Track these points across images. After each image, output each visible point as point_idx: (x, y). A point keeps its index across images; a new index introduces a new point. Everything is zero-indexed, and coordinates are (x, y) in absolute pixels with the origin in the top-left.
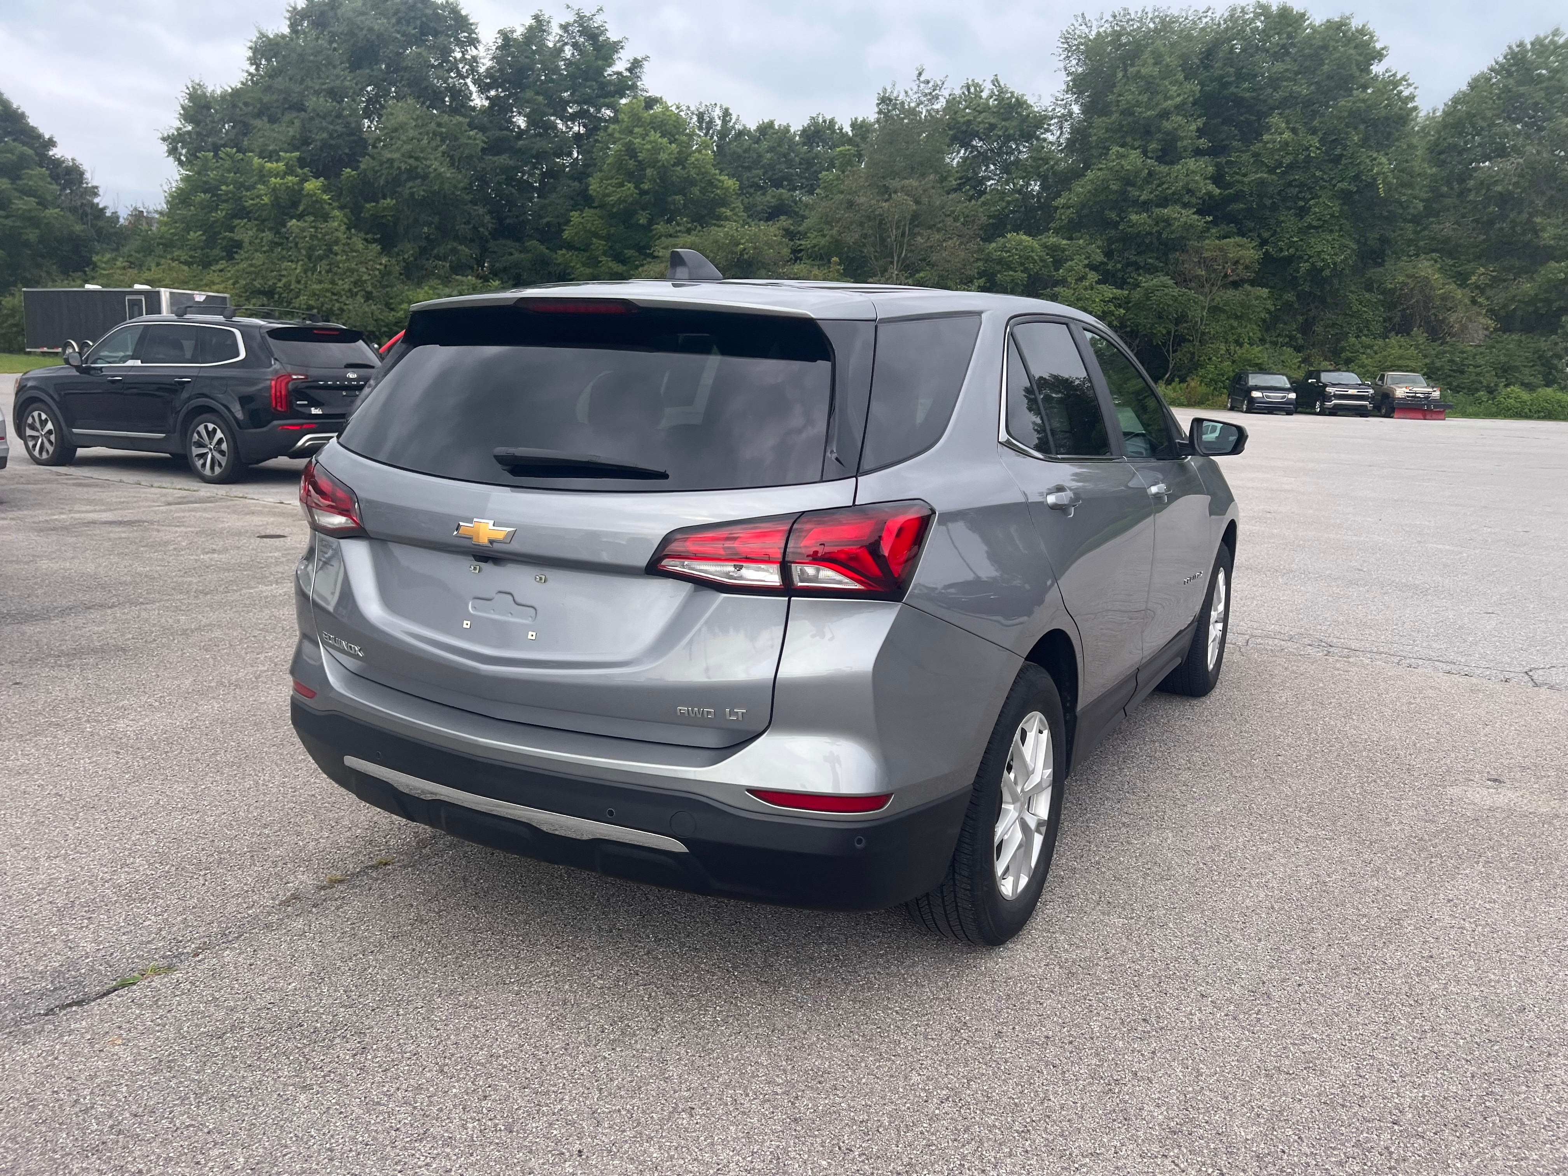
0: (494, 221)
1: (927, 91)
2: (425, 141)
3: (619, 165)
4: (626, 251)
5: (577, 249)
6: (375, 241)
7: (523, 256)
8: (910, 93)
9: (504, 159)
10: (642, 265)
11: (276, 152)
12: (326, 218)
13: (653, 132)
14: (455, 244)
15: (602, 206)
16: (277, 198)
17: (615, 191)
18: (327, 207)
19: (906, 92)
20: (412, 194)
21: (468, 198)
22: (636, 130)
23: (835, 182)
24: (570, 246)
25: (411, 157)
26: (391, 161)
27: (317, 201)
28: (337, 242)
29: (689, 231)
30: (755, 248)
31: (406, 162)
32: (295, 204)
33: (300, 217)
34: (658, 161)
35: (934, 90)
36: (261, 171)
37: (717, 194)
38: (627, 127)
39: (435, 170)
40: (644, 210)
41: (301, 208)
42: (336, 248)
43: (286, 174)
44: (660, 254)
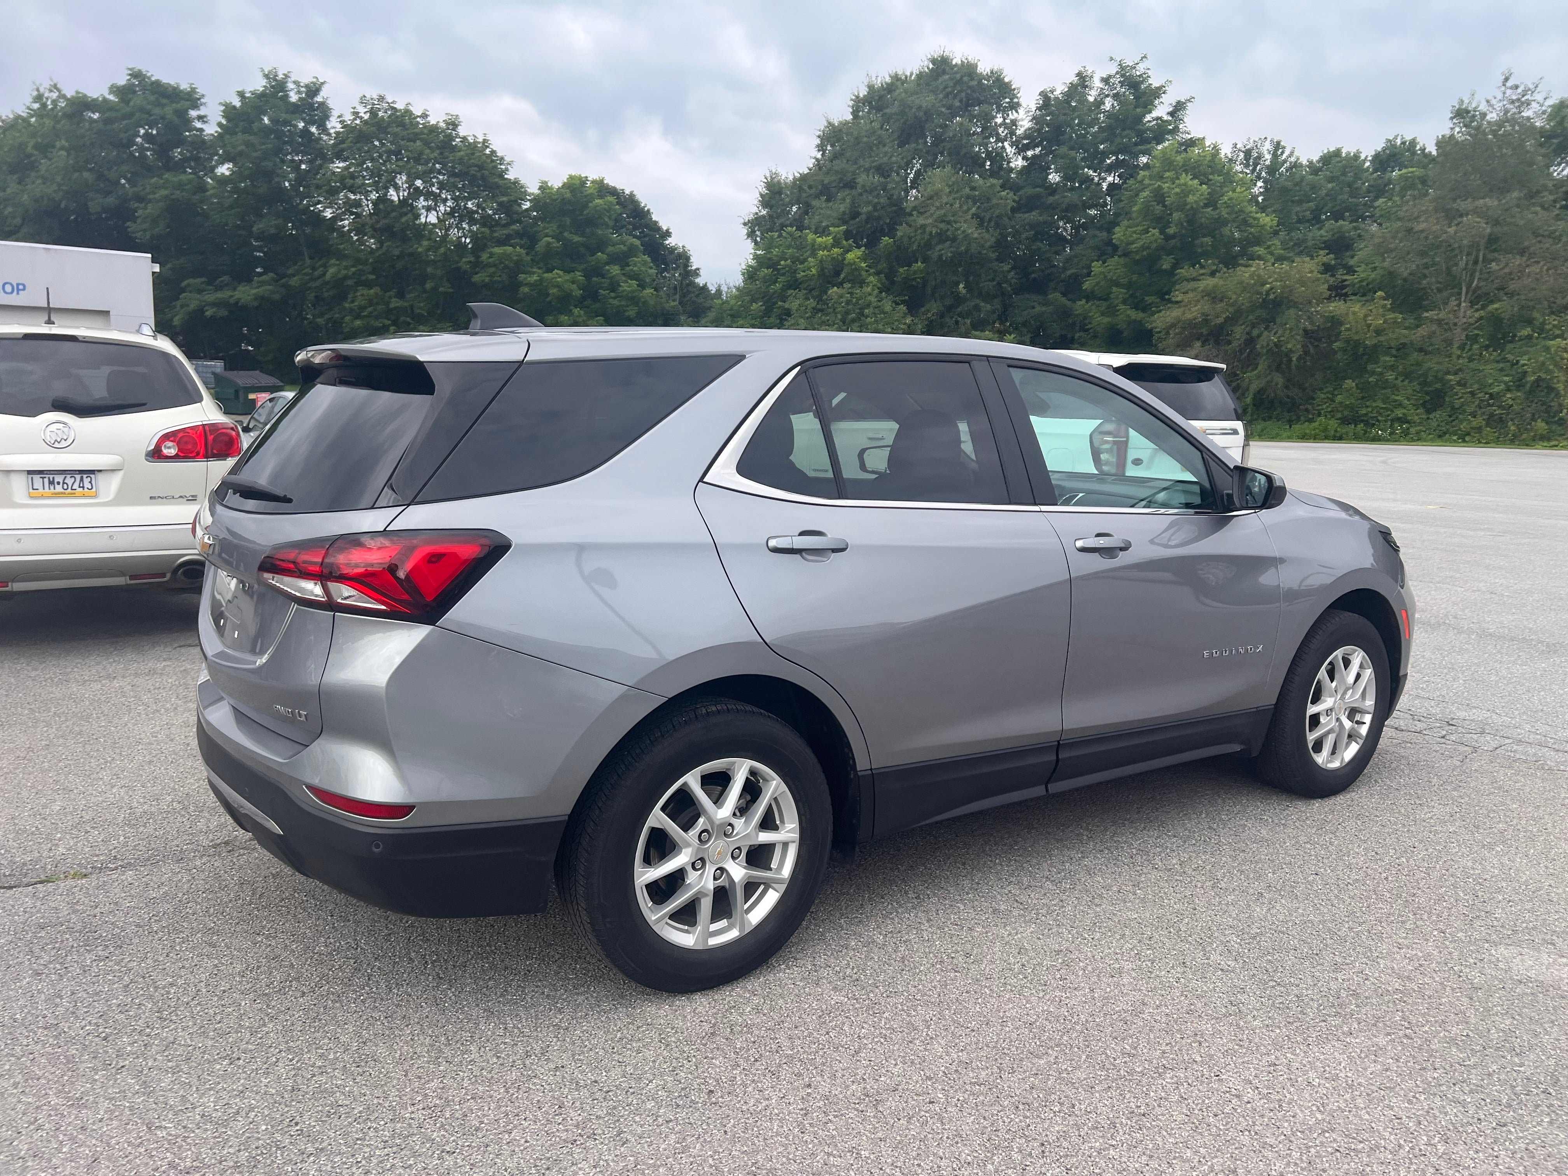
0: (1017, 276)
1: (1514, 97)
2: (957, 205)
3: (1146, 211)
4: (1147, 298)
5: (1100, 299)
6: (903, 302)
7: (1044, 309)
8: (1494, 102)
9: (1033, 216)
10: (1160, 311)
11: (828, 226)
12: (862, 283)
13: (1184, 175)
14: (978, 301)
15: (1125, 255)
16: (823, 269)
17: (1137, 239)
18: (864, 273)
19: (1488, 101)
20: (941, 256)
21: (993, 255)
22: (1167, 174)
23: (1394, 209)
24: (1089, 296)
25: (943, 221)
26: (923, 227)
27: (856, 269)
28: (868, 305)
29: (1213, 274)
30: (1283, 287)
31: (936, 227)
32: (838, 273)
33: (840, 285)
34: (1186, 204)
35: (1523, 96)
36: (813, 245)
37: (1251, 233)
38: (1159, 173)
39: (964, 232)
40: (1168, 255)
41: (842, 276)
42: (866, 311)
43: (833, 246)
44: (1179, 299)
